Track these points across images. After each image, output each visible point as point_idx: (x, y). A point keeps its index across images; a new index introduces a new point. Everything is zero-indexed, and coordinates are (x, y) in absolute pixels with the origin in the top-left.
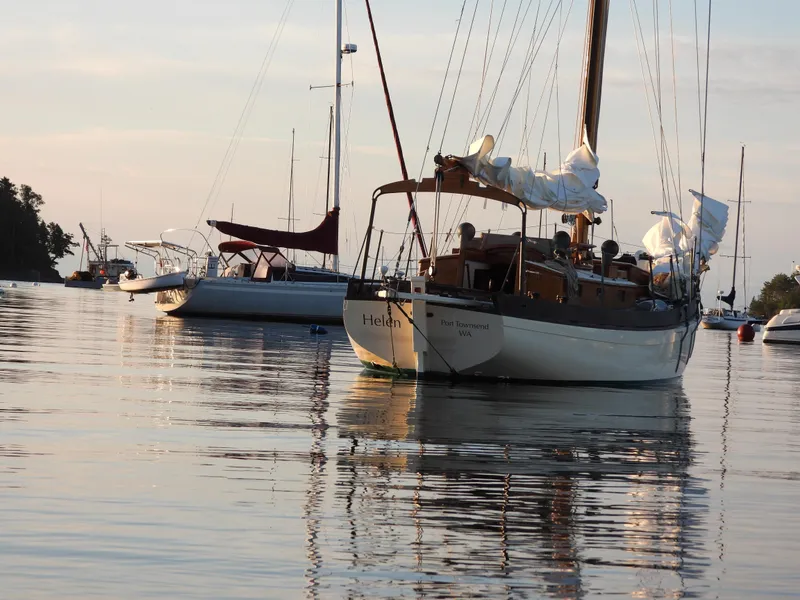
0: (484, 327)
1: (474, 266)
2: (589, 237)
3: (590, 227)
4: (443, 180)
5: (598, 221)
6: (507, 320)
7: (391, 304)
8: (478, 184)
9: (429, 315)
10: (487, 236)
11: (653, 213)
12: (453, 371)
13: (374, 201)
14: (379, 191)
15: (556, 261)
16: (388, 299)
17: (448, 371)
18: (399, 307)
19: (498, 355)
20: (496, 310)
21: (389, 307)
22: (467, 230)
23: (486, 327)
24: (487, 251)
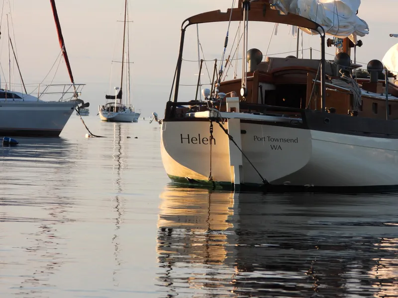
0: (294, 141)
1: (266, 87)
2: (352, 58)
3: (352, 49)
4: (249, 9)
5: (360, 43)
6: (315, 134)
7: (214, 123)
8: (278, 12)
9: (243, 132)
10: (273, 60)
11: (391, 35)
12: (265, 181)
13: (183, 31)
14: (188, 22)
15: (342, 79)
16: (211, 119)
17: (261, 182)
18: (221, 126)
19: (306, 166)
20: (304, 125)
21: (212, 125)
22: (255, 55)
23: (296, 141)
24: (273, 73)
